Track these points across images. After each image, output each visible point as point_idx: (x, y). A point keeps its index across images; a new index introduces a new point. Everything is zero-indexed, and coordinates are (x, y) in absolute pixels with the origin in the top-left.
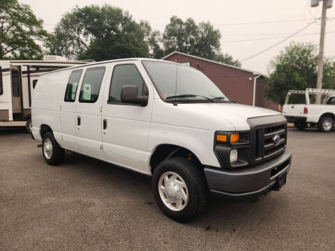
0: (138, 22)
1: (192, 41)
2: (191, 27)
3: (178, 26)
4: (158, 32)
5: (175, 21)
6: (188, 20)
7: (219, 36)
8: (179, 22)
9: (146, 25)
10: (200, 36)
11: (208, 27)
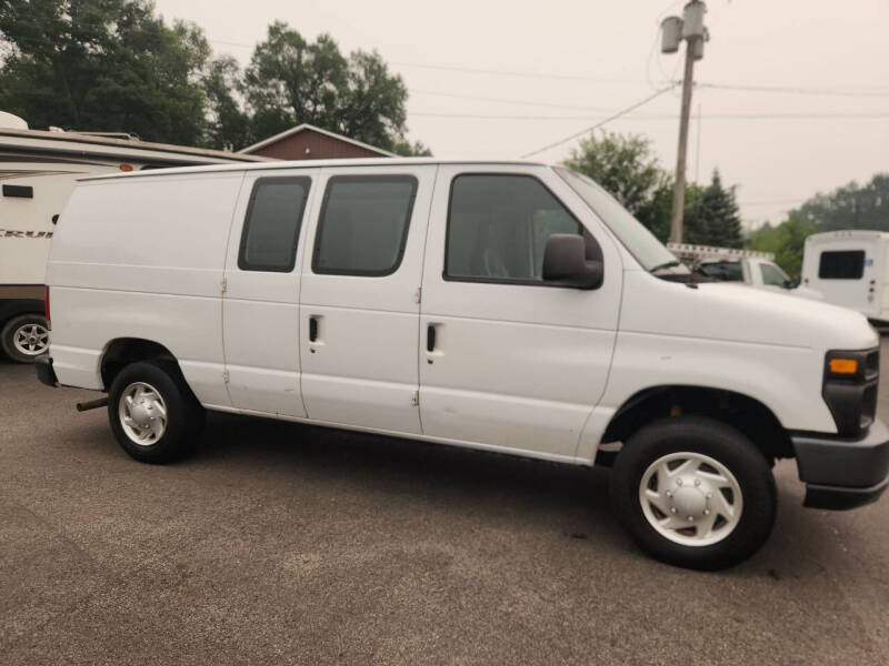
0: (169, 25)
1: (328, 99)
2: (327, 59)
3: (291, 52)
4: (232, 63)
5: (281, 37)
6: (321, 40)
7: (403, 94)
8: (295, 40)
9: (194, 37)
10: (352, 86)
11: (374, 67)
